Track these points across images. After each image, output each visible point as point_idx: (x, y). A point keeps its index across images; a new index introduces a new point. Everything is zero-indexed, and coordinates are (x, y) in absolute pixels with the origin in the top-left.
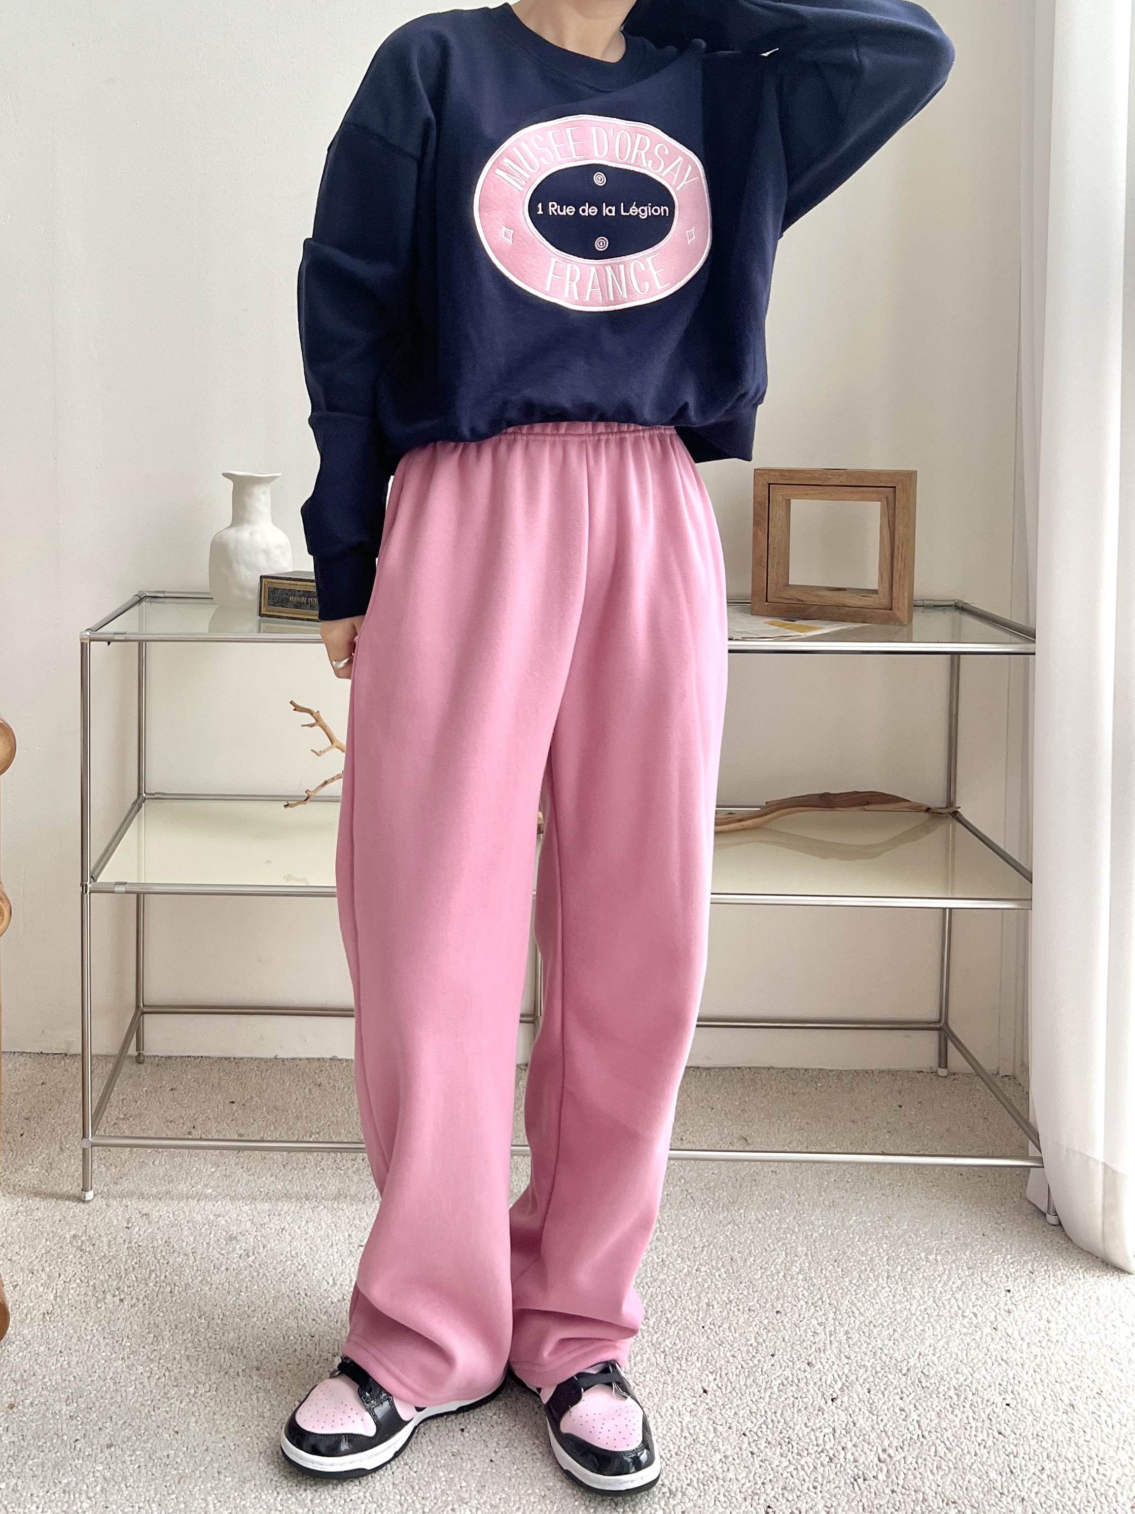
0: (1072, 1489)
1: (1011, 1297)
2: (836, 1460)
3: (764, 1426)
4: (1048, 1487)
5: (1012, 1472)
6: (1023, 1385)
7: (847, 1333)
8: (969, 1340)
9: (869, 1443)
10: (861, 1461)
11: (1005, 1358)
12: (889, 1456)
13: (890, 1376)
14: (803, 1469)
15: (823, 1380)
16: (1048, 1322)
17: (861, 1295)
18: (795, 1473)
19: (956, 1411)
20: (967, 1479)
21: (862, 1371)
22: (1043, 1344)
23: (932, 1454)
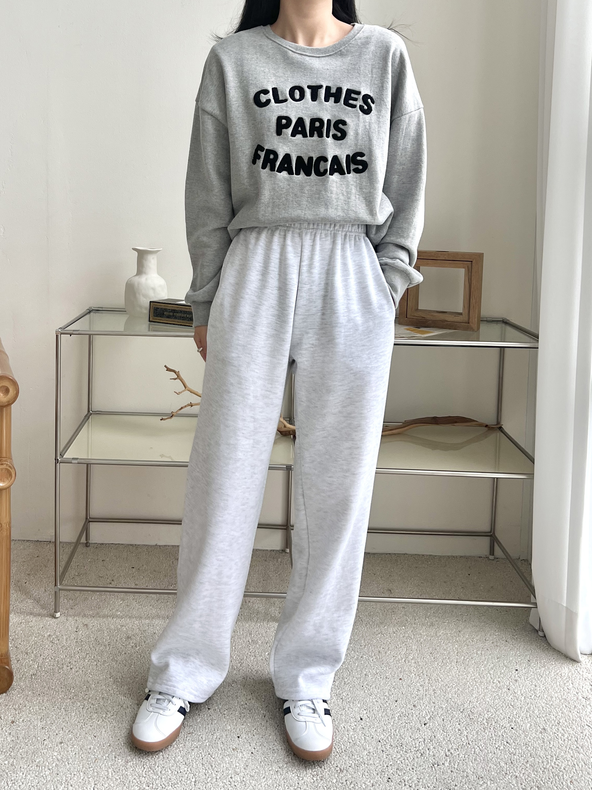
0: (541, 772)
1: (518, 673)
2: (424, 755)
3: (389, 737)
4: (529, 771)
5: (512, 763)
6: (521, 718)
7: (434, 690)
8: (495, 695)
9: (441, 747)
10: (437, 756)
11: (512, 704)
12: (451, 753)
13: (454, 713)
14: (407, 759)
15: (421, 714)
16: (536, 686)
17: (442, 671)
18: (403, 761)
19: (487, 731)
20: (489, 766)
21: (440, 710)
22: (532, 697)
23: (473, 753)
